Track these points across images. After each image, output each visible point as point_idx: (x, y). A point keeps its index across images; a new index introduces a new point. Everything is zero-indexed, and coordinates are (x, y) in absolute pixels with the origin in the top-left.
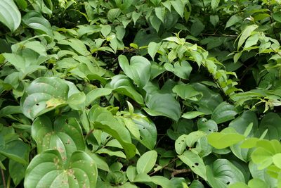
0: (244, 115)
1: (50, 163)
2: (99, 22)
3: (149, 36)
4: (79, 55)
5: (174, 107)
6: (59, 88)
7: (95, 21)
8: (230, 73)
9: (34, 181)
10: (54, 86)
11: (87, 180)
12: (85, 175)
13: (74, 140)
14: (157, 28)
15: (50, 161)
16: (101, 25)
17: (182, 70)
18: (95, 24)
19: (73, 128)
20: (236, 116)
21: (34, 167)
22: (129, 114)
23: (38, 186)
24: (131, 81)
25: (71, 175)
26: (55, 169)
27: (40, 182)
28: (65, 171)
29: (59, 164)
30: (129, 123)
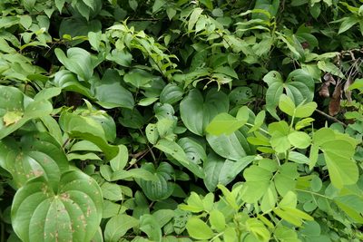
0: (190, 94)
1: (37, 194)
2: (14, 12)
3: (75, 25)
4: (5, 53)
5: (125, 97)
6: (12, 99)
7: (8, 12)
8: (171, 56)
9: (24, 222)
10: (5, 97)
11: (90, 201)
12: (86, 196)
13: (52, 157)
14: (87, 16)
15: (37, 192)
16: (18, 16)
17: (121, 58)
18: (9, 15)
19: (48, 144)
20: (184, 96)
21: (19, 205)
22: (88, 111)
23: (31, 225)
24: (75, 75)
25: (67, 200)
26: (45, 198)
27: (32, 220)
28: (56, 197)
29: (47, 192)
30: (90, 121)
